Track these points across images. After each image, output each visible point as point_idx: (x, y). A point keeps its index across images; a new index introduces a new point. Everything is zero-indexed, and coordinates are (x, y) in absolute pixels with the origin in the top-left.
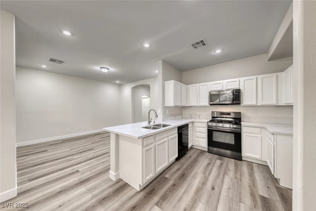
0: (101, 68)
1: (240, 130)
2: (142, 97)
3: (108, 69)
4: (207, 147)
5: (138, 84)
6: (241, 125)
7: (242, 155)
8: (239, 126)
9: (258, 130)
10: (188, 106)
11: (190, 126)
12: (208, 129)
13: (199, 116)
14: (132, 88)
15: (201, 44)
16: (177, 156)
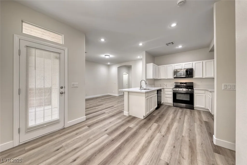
0: (105, 56)
1: (193, 92)
2: (124, 73)
3: (109, 56)
4: (173, 103)
5: (123, 65)
6: (193, 89)
7: (194, 107)
8: (192, 90)
9: (203, 92)
10: (159, 78)
11: (162, 90)
12: (173, 93)
13: (166, 85)
14: (118, 67)
15: (171, 43)
16: (157, 106)
